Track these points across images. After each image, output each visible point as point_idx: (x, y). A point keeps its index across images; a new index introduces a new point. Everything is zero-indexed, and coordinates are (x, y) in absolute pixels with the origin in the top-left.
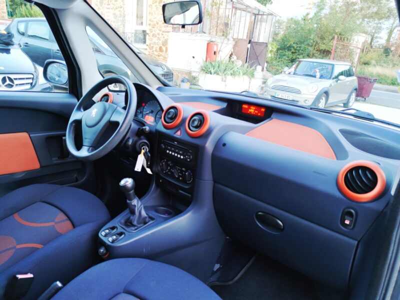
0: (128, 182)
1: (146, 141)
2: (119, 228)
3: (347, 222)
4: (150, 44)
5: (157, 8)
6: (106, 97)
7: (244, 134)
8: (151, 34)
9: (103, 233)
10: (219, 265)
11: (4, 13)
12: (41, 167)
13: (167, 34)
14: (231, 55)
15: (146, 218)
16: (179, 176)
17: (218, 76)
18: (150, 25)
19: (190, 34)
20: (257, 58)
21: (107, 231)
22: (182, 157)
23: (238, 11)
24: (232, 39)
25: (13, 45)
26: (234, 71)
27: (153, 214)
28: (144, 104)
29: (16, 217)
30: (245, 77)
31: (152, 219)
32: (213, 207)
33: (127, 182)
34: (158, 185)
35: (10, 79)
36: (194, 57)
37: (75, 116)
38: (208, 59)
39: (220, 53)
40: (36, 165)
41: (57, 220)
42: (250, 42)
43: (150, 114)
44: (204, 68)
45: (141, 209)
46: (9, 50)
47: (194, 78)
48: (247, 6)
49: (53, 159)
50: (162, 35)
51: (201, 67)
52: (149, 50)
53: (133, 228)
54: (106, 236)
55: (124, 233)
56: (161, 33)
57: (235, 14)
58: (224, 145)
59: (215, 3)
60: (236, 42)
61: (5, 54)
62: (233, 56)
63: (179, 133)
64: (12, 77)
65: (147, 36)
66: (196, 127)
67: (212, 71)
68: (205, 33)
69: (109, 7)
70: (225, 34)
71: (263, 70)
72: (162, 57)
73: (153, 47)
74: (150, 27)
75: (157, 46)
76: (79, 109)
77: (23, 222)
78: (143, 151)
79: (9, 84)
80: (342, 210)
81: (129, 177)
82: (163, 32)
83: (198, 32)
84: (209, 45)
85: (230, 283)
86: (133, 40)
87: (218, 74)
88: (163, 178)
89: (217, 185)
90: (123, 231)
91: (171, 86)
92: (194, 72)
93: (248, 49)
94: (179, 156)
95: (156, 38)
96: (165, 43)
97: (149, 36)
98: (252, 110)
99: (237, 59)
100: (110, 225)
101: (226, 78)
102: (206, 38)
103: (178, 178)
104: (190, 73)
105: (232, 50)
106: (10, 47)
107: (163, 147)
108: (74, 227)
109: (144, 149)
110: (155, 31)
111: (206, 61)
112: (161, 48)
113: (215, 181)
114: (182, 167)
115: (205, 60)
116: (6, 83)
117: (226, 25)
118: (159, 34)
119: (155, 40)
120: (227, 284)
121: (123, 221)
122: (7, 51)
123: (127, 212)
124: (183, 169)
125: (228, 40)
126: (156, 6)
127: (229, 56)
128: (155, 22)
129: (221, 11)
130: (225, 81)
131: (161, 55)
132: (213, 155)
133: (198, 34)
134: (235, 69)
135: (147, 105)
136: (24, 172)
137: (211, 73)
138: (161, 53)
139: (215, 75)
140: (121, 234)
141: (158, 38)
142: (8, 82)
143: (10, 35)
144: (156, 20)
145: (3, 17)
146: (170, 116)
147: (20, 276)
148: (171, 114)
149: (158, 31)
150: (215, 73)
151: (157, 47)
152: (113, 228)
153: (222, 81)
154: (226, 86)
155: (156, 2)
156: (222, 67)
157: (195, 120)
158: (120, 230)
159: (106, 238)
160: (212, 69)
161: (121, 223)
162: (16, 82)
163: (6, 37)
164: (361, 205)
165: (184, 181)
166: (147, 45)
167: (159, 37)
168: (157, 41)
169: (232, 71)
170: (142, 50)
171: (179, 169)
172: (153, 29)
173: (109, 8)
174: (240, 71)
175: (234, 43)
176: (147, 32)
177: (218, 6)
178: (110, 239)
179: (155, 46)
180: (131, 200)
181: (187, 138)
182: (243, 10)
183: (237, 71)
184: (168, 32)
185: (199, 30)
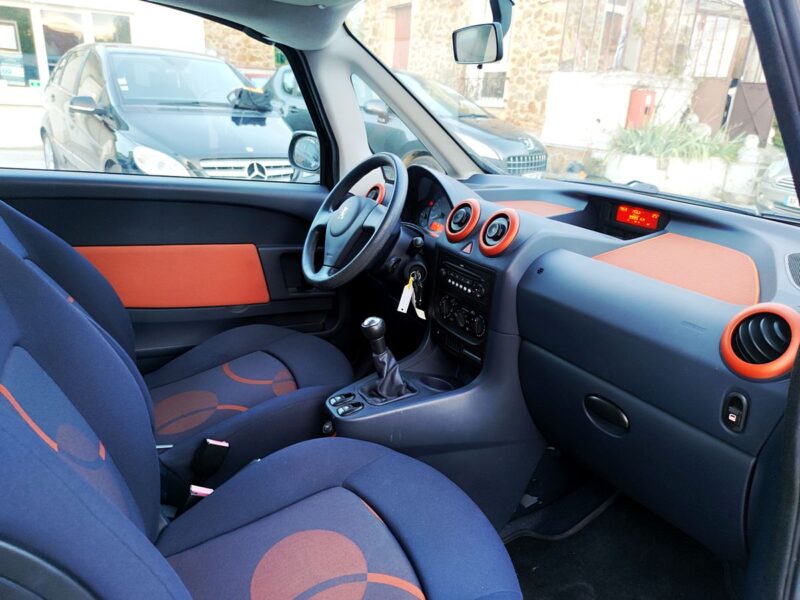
0: (374, 322)
1: (421, 264)
2: (357, 396)
3: (732, 418)
4: (512, 98)
5: (531, 26)
6: (374, 191)
7: (590, 256)
8: (515, 79)
9: (333, 401)
10: (536, 498)
11: (269, 57)
12: (271, 300)
13: (547, 75)
14: (685, 115)
15: (401, 386)
16: (466, 325)
17: (649, 159)
18: (513, 60)
19: (594, 74)
20: (752, 119)
21: (339, 398)
22: (469, 291)
23: (710, 19)
24: (691, 80)
25: (270, 111)
26: (687, 147)
27: (415, 383)
28: (432, 203)
29: (226, 368)
30: (716, 160)
31: (412, 391)
32: (519, 383)
33: (372, 321)
34: (435, 341)
35: (261, 169)
36: (599, 121)
37: (320, 218)
38: (631, 123)
39: (659, 110)
40: (264, 297)
41: (276, 378)
42: (735, 83)
43: (440, 220)
44: (619, 143)
45: (395, 371)
46: (264, 119)
47: (597, 163)
48: (732, 6)
49: (290, 289)
50: (537, 78)
51: (614, 140)
52: (508, 109)
53: (378, 400)
54: (334, 405)
55: (363, 405)
56: (534, 74)
57: (702, 25)
58: (541, 271)
59: (656, 5)
60: (700, 86)
61: (258, 126)
62: (690, 116)
63: (467, 249)
64: (264, 163)
65: (507, 83)
66: (496, 238)
67: (638, 149)
68: (626, 69)
69: (439, 32)
70: (675, 68)
71: (762, 144)
72: (533, 123)
73: (516, 103)
74: (514, 65)
75: (524, 101)
76: (326, 208)
77: (233, 376)
78: (412, 279)
79: (258, 176)
80: (724, 396)
81: (377, 316)
82: (540, 72)
83: (611, 68)
84: (636, 94)
85: (558, 537)
86: (480, 92)
87: (650, 154)
88: (441, 328)
89: (526, 343)
90: (364, 402)
91: (496, 173)
92: (598, 150)
93: (729, 98)
94: (465, 289)
95: (525, 86)
96: (541, 94)
97: (511, 82)
98: (635, 216)
99: (700, 121)
100: (345, 391)
101: (667, 161)
102: (630, 79)
103: (464, 328)
104: (589, 152)
105: (689, 102)
106: (266, 115)
107: (444, 273)
108: (298, 387)
109: (413, 276)
110: (523, 72)
111: (626, 128)
112: (532, 107)
113: (523, 337)
114: (470, 310)
115: (623, 125)
116: (254, 175)
117: (681, 49)
118: (530, 77)
119: (521, 89)
120: (550, 538)
121: (366, 388)
122: (261, 121)
123: (374, 376)
124: (472, 312)
125: (681, 81)
126: (529, 22)
127: (680, 115)
128: (525, 55)
129: (669, 21)
130: (665, 169)
131: (531, 119)
132: (519, 288)
133: (611, 73)
134: (692, 142)
135: (437, 204)
136: (246, 305)
137: (634, 153)
138: (531, 115)
139: (643, 155)
140: (357, 405)
141: (529, 85)
142: (257, 172)
143: (268, 94)
144: (525, 51)
145: (268, 65)
146: (458, 220)
147: (211, 441)
148: (460, 217)
149: (529, 72)
150: (643, 152)
151: (525, 103)
152: (348, 395)
153: (659, 168)
154: (667, 178)
155: (530, 16)
156: (662, 139)
157: (494, 226)
158: (358, 399)
159: (336, 408)
160: (638, 143)
161: (362, 390)
162: (269, 173)
163: (260, 99)
164: (758, 385)
165: (472, 334)
166: (505, 101)
167: (531, 83)
168: (525, 92)
169: (683, 148)
170: (490, 111)
171: (466, 313)
172: (520, 68)
173: (439, 36)
174: (704, 147)
175: (694, 87)
176: (508, 75)
177: (661, 11)
178: (341, 411)
179: (521, 102)
180: (378, 353)
181: (479, 257)
182: (723, 16)
183: (697, 148)
184: (550, 72)
185: (614, 65)
